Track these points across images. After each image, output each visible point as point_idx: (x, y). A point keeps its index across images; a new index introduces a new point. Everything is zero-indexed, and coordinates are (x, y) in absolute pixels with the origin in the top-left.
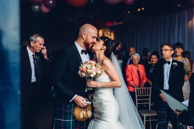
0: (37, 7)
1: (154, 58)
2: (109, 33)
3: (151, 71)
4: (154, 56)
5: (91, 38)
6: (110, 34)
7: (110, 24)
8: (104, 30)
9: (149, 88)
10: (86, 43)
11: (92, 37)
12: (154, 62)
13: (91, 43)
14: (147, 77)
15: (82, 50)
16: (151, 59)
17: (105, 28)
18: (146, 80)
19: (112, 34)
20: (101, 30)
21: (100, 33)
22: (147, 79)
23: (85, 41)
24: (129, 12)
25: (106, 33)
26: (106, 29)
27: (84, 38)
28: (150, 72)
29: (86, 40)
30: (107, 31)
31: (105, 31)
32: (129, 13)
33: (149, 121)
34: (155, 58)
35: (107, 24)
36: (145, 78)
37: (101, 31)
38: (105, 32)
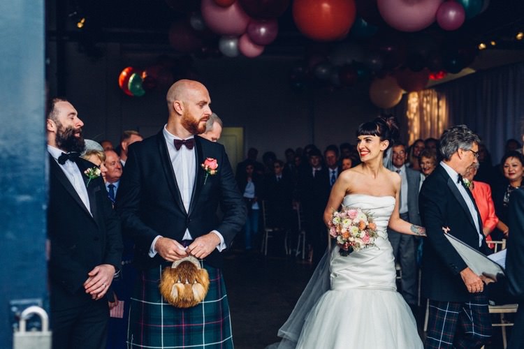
0: (232, 44)
1: (514, 166)
2: (435, 100)
3: (505, 198)
4: (512, 161)
5: (197, 108)
6: (438, 103)
7: (440, 78)
8: (422, 93)
9: (499, 242)
10: (187, 121)
11: (198, 104)
12: (514, 174)
13: (201, 120)
14: (497, 215)
15: (175, 140)
16: (506, 167)
17: (424, 89)
18: (495, 221)
19: (443, 104)
20: (416, 94)
21: (414, 103)
22: (497, 220)
23: (184, 119)
24: (493, 43)
25: (427, 102)
26: (428, 92)
27: (180, 112)
28: (505, 203)
29: (185, 115)
30: (429, 95)
31: (426, 96)
32: (493, 46)
33: (501, 327)
34: (516, 164)
35: (432, 78)
36: (492, 215)
37: (414, 97)
38: (425, 99)
